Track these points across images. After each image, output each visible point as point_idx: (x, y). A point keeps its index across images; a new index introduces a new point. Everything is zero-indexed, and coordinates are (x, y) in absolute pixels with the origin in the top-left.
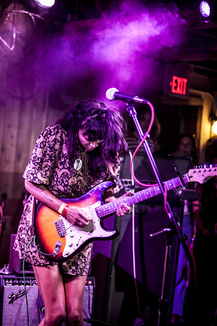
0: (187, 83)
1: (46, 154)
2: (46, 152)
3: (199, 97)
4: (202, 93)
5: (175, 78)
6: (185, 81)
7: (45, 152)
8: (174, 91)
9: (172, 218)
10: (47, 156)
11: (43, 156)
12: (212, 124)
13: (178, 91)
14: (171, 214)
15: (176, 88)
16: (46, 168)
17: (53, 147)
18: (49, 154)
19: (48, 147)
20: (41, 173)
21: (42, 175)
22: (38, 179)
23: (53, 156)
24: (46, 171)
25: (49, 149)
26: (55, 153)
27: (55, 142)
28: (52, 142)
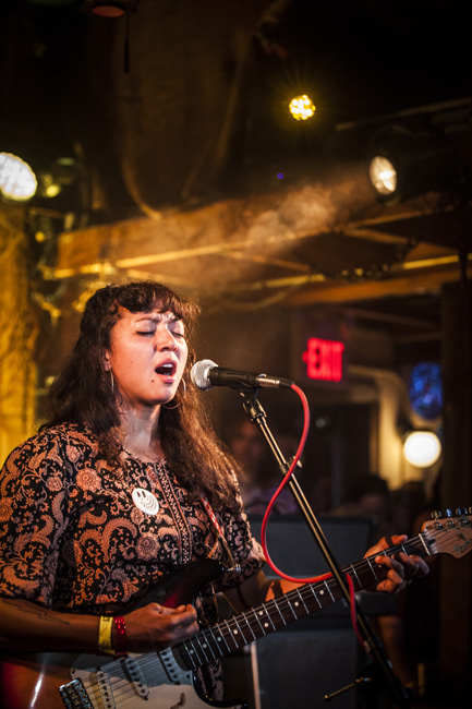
0: (343, 353)
1: (24, 511)
2: (23, 502)
3: (370, 383)
4: (379, 375)
5: (314, 344)
6: (337, 348)
7: (19, 503)
8: (313, 372)
9: (372, 652)
10: (28, 514)
11: (15, 515)
12: (403, 442)
13: (325, 371)
14: (369, 643)
15: (318, 366)
16: (30, 554)
17: (42, 484)
18: (34, 506)
19: (26, 487)
20: (16, 567)
21: (18, 573)
22: (9, 584)
23: (45, 513)
24: (30, 561)
25: (31, 492)
26: (49, 502)
27: (49, 470)
28: (37, 470)
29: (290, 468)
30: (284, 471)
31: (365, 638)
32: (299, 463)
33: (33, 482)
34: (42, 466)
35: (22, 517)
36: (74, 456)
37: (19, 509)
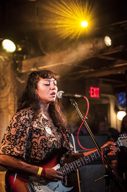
0: (100, 91)
1: (19, 132)
2: (19, 130)
3: (107, 98)
4: (109, 96)
5: (92, 88)
6: (98, 89)
7: (18, 130)
8: (92, 96)
9: (108, 168)
10: (20, 133)
11: (17, 133)
12: (117, 114)
13: (95, 96)
14: (107, 166)
15: (93, 94)
16: (20, 144)
17: (24, 125)
18: (22, 131)
19: (20, 125)
20: (17, 148)
21: (18, 149)
22: (15, 152)
23: (24, 133)
24: (20, 146)
25: (21, 127)
26: (26, 130)
27: (26, 121)
28: (23, 121)
29: (84, 119)
30: (83, 120)
31: (106, 164)
32: (87, 118)
33: (22, 124)
34: (24, 120)
35: (19, 134)
36: (31, 117)
37: (18, 132)
